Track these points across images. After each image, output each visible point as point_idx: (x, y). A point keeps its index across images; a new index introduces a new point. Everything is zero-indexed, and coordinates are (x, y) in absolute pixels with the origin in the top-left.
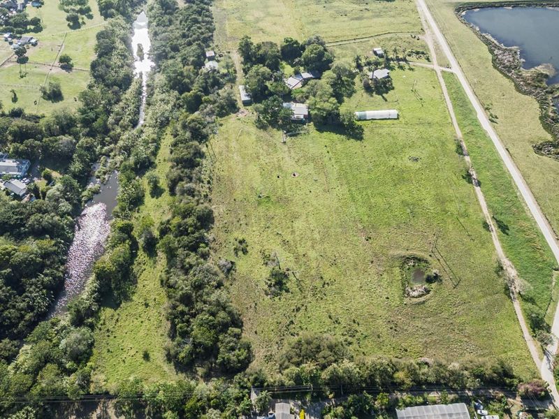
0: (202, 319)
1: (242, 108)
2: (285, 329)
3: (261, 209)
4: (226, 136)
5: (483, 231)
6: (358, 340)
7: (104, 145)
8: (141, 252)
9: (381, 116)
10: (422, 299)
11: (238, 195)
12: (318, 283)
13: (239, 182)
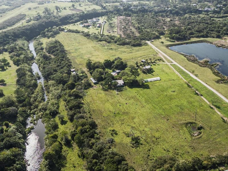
0: (108, 161)
1: (94, 86)
2: (147, 158)
3: (117, 118)
4: (91, 96)
5: (212, 110)
6: (180, 156)
7: (31, 110)
8: (64, 147)
9: (154, 80)
10: (200, 136)
11: (104, 114)
12: (154, 139)
13: (103, 110)
